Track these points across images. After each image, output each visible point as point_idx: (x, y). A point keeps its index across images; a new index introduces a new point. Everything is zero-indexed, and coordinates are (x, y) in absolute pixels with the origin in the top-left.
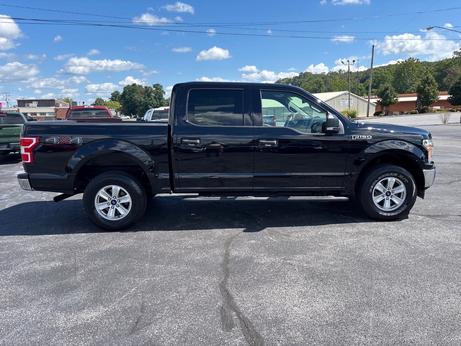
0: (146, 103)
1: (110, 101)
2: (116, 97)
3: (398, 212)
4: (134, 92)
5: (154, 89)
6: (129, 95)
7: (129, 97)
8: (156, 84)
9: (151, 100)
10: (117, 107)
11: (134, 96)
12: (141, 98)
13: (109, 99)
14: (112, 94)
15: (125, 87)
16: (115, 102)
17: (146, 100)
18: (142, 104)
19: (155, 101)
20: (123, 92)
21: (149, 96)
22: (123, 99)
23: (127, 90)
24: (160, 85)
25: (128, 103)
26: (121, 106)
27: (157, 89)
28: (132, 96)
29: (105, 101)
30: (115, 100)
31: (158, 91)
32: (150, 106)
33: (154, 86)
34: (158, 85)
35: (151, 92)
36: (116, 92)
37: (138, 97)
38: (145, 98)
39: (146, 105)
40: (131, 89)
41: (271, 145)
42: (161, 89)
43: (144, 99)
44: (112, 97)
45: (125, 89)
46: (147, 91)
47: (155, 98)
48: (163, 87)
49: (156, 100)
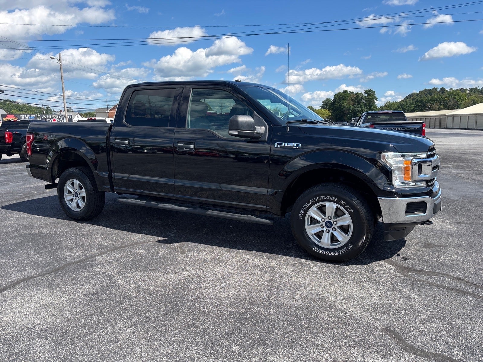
0: (355, 110)
1: (321, 109)
2: (327, 105)
3: (340, 252)
4: (344, 99)
5: (366, 95)
6: (338, 103)
7: (338, 104)
8: (367, 90)
9: (361, 107)
10: (326, 115)
11: (343, 104)
12: (350, 105)
13: (320, 107)
14: (323, 102)
15: (335, 95)
16: (325, 110)
17: (355, 108)
18: (351, 111)
19: (364, 108)
20: (334, 99)
21: (359, 102)
22: (332, 107)
23: (337, 98)
24: (372, 90)
25: (337, 111)
26: (330, 114)
27: (368, 95)
28: (341, 103)
29: (315, 109)
30: (326, 108)
31: (370, 97)
32: (359, 113)
33: (366, 92)
34: (370, 91)
35: (361, 99)
36: (328, 99)
37: (348, 105)
38: (355, 106)
39: (354, 113)
40: (342, 97)
41: (189, 150)
42: (373, 95)
43: (353, 106)
44: (323, 104)
45: (335, 97)
46: (357, 97)
47: (365, 104)
48: (375, 92)
49: (366, 107)
